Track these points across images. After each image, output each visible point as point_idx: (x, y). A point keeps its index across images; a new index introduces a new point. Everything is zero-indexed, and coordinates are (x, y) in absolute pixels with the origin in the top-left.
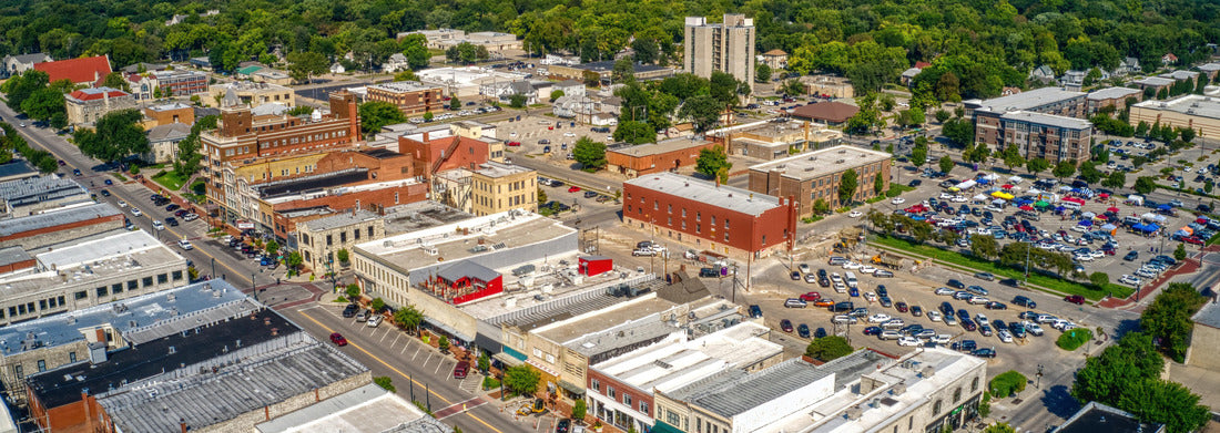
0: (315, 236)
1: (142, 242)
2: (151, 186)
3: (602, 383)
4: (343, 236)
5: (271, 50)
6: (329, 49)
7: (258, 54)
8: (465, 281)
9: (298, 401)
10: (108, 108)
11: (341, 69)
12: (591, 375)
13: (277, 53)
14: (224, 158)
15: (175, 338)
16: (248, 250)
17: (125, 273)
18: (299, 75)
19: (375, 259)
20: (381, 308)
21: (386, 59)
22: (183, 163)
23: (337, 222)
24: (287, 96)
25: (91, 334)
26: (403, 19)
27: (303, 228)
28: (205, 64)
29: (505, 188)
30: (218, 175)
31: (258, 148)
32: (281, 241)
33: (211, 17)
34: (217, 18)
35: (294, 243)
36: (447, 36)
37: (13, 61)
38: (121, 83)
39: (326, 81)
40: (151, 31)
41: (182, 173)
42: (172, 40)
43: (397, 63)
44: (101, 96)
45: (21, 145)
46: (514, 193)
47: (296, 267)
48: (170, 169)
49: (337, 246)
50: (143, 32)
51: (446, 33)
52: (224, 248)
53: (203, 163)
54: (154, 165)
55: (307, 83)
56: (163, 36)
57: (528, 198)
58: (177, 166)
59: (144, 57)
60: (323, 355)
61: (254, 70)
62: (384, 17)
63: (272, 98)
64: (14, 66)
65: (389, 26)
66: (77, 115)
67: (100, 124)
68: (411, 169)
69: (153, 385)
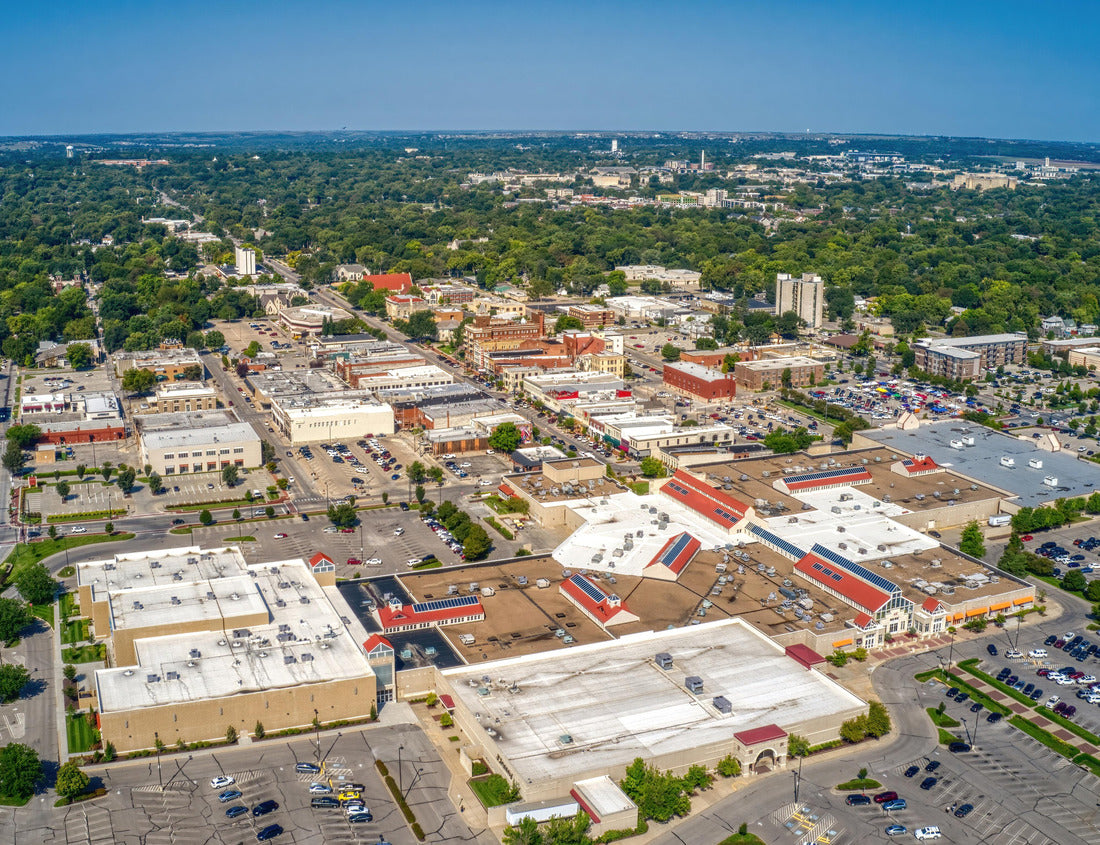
0: (510, 374)
1: (434, 369)
2: (438, 352)
3: (593, 422)
4: (523, 375)
5: (521, 274)
6: (558, 278)
7: (511, 277)
8: (564, 393)
9: (486, 414)
10: (412, 309)
11: (564, 293)
12: (591, 420)
13: (524, 278)
14: (475, 338)
15: (447, 397)
16: (482, 380)
17: (428, 379)
18: (534, 294)
19: (534, 384)
20: (529, 400)
21: (596, 287)
22: (455, 340)
23: (520, 370)
24: (521, 309)
25: (415, 394)
26: (623, 255)
27: (506, 371)
28: (474, 282)
29: (606, 363)
30: (471, 346)
31: (492, 335)
32: (497, 377)
33: (482, 243)
34: (486, 245)
35: (502, 378)
36: (651, 271)
37: (343, 270)
38: (418, 293)
39: (551, 300)
40: (437, 254)
41: (453, 347)
42: (452, 262)
43: (603, 290)
44: (408, 300)
45: (364, 325)
46: (610, 366)
47: (501, 388)
48: (447, 344)
49: (520, 380)
50: (432, 254)
51: (651, 268)
52: (470, 379)
53: (465, 340)
54: (438, 342)
55: (539, 301)
56: (446, 259)
57: (618, 369)
58: (452, 343)
59: (432, 274)
60: (498, 404)
61: (505, 289)
62: (609, 254)
63: (511, 310)
64: (343, 274)
65: (612, 260)
66: (392, 310)
67: (412, 317)
68: (565, 351)
69: (438, 407)
